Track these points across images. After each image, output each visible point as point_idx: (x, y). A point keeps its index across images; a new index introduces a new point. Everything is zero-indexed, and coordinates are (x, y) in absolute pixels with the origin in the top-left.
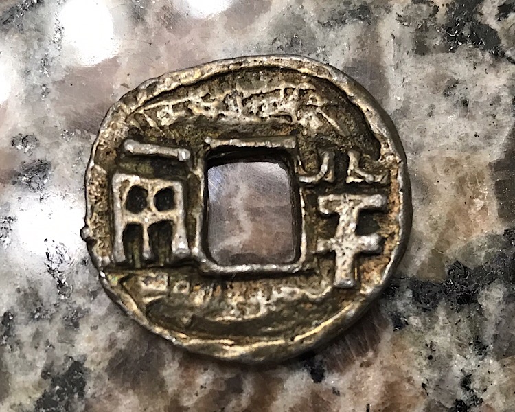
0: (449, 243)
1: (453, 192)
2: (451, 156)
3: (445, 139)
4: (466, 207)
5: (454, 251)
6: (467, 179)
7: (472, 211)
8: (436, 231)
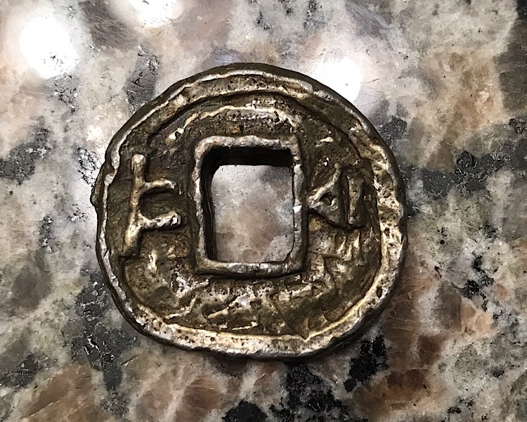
0: (456, 135)
1: (459, 86)
2: (456, 52)
3: (450, 36)
4: (472, 99)
5: (462, 142)
6: (472, 73)
7: (478, 103)
8: (445, 124)
